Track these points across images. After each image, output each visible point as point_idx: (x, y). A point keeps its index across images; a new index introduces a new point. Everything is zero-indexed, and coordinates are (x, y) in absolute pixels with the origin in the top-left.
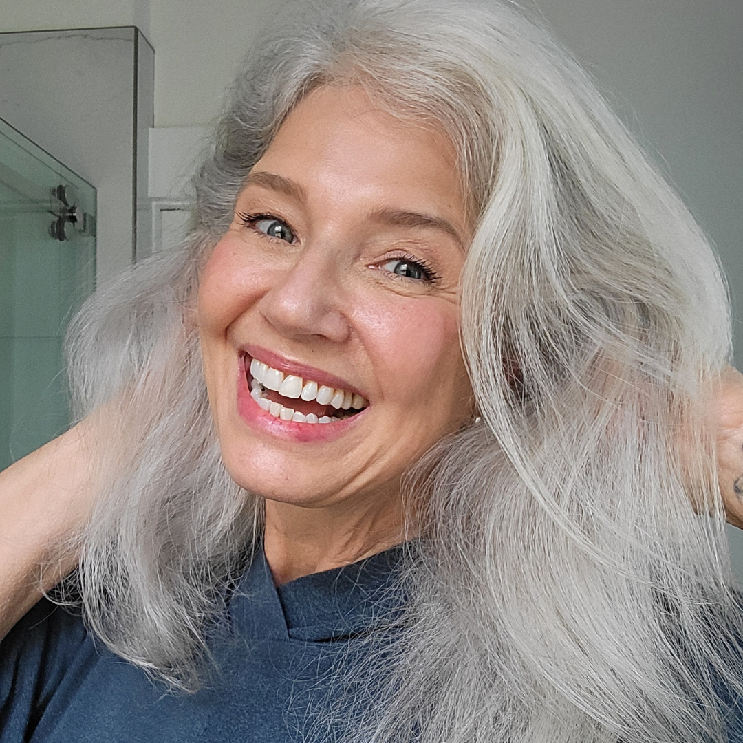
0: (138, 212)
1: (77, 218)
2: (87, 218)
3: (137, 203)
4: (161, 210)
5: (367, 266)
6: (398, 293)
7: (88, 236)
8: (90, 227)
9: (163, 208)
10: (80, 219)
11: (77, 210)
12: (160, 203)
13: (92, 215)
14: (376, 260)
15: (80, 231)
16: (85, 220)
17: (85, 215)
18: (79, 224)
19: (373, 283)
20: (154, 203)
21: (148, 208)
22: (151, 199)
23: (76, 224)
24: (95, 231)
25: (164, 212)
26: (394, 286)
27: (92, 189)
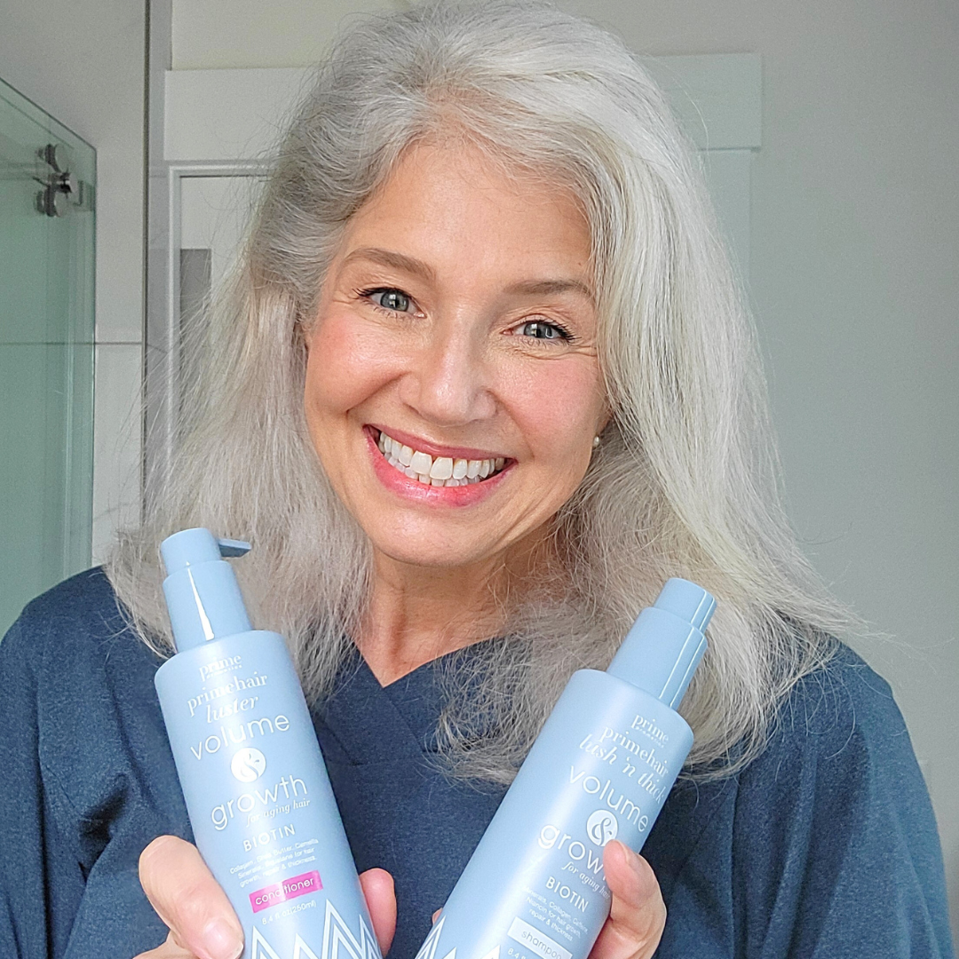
0: (150, 180)
1: (72, 188)
2: (85, 189)
3: (150, 169)
4: (181, 177)
5: (502, 333)
6: (539, 358)
7: (84, 211)
8: (89, 199)
9: (183, 175)
10: (74, 188)
11: (70, 176)
12: (179, 168)
13: (90, 182)
14: (510, 326)
15: (75, 204)
16: (81, 189)
17: (81, 183)
18: (74, 195)
19: (512, 351)
20: (172, 169)
21: (165, 176)
22: (169, 163)
23: (69, 194)
24: (95, 203)
25: (184, 179)
26: (535, 352)
27: (91, 150)
